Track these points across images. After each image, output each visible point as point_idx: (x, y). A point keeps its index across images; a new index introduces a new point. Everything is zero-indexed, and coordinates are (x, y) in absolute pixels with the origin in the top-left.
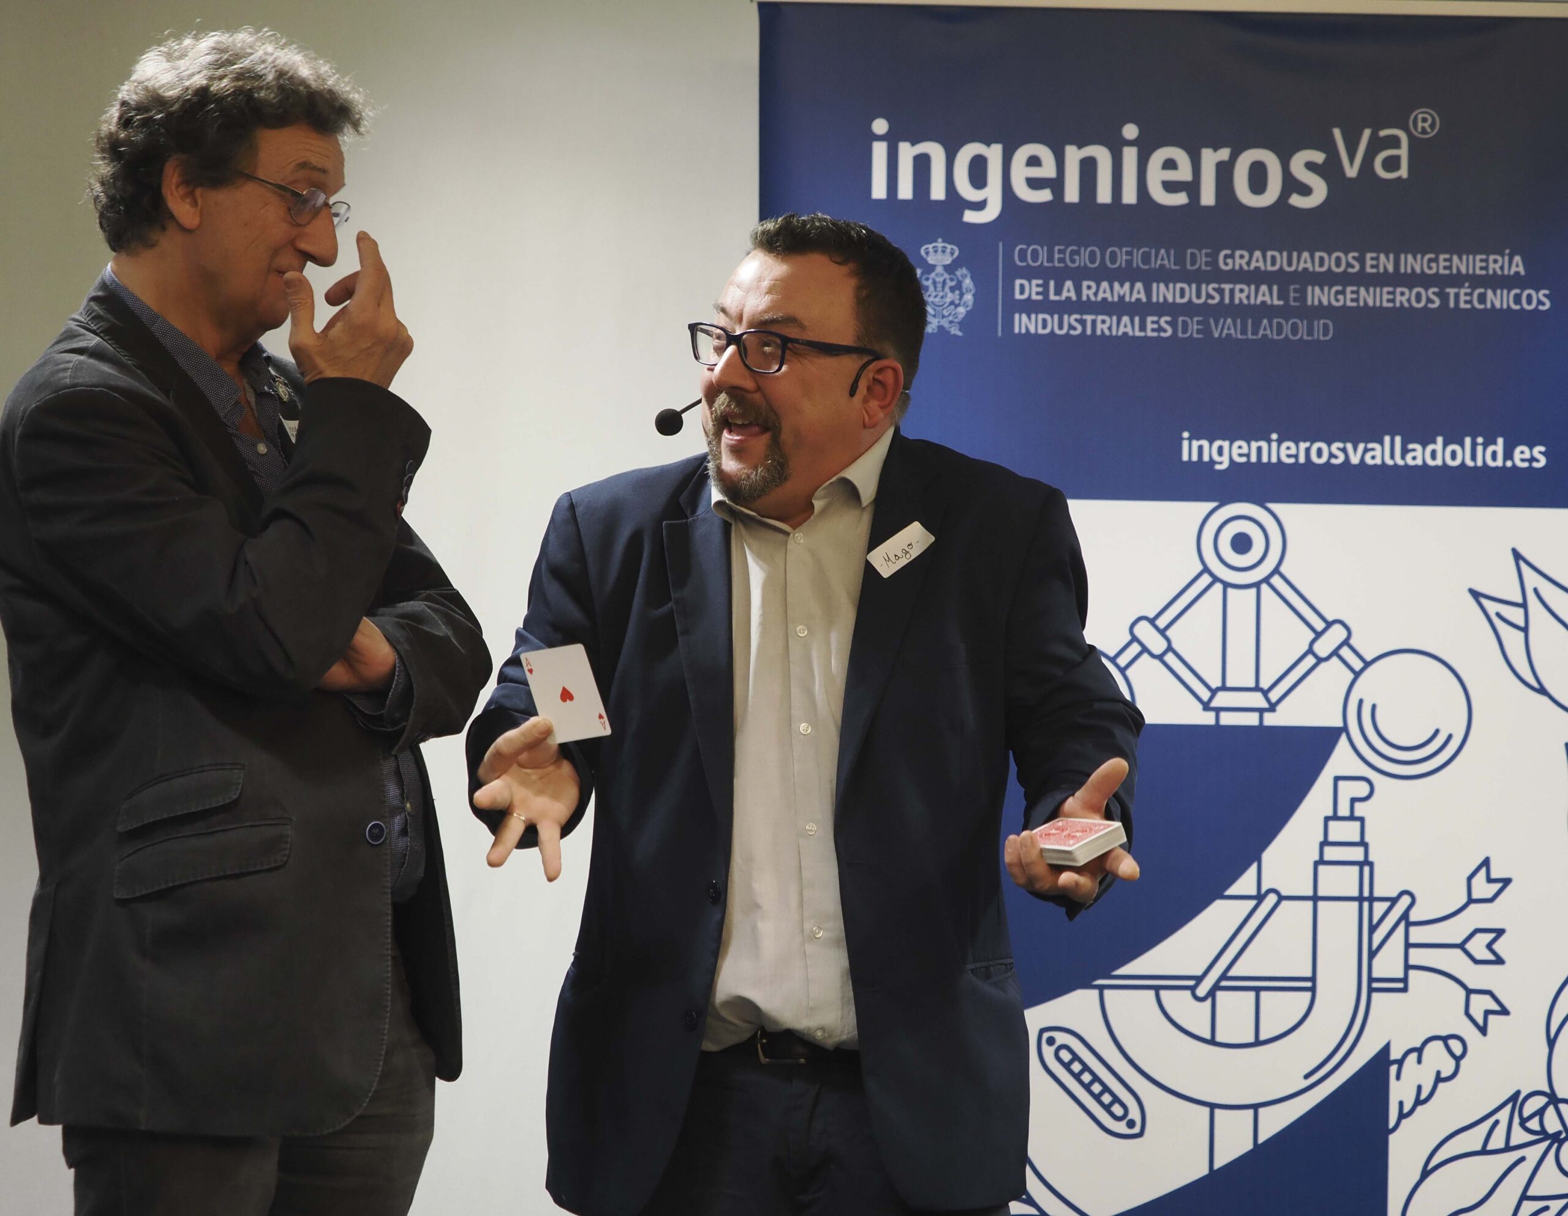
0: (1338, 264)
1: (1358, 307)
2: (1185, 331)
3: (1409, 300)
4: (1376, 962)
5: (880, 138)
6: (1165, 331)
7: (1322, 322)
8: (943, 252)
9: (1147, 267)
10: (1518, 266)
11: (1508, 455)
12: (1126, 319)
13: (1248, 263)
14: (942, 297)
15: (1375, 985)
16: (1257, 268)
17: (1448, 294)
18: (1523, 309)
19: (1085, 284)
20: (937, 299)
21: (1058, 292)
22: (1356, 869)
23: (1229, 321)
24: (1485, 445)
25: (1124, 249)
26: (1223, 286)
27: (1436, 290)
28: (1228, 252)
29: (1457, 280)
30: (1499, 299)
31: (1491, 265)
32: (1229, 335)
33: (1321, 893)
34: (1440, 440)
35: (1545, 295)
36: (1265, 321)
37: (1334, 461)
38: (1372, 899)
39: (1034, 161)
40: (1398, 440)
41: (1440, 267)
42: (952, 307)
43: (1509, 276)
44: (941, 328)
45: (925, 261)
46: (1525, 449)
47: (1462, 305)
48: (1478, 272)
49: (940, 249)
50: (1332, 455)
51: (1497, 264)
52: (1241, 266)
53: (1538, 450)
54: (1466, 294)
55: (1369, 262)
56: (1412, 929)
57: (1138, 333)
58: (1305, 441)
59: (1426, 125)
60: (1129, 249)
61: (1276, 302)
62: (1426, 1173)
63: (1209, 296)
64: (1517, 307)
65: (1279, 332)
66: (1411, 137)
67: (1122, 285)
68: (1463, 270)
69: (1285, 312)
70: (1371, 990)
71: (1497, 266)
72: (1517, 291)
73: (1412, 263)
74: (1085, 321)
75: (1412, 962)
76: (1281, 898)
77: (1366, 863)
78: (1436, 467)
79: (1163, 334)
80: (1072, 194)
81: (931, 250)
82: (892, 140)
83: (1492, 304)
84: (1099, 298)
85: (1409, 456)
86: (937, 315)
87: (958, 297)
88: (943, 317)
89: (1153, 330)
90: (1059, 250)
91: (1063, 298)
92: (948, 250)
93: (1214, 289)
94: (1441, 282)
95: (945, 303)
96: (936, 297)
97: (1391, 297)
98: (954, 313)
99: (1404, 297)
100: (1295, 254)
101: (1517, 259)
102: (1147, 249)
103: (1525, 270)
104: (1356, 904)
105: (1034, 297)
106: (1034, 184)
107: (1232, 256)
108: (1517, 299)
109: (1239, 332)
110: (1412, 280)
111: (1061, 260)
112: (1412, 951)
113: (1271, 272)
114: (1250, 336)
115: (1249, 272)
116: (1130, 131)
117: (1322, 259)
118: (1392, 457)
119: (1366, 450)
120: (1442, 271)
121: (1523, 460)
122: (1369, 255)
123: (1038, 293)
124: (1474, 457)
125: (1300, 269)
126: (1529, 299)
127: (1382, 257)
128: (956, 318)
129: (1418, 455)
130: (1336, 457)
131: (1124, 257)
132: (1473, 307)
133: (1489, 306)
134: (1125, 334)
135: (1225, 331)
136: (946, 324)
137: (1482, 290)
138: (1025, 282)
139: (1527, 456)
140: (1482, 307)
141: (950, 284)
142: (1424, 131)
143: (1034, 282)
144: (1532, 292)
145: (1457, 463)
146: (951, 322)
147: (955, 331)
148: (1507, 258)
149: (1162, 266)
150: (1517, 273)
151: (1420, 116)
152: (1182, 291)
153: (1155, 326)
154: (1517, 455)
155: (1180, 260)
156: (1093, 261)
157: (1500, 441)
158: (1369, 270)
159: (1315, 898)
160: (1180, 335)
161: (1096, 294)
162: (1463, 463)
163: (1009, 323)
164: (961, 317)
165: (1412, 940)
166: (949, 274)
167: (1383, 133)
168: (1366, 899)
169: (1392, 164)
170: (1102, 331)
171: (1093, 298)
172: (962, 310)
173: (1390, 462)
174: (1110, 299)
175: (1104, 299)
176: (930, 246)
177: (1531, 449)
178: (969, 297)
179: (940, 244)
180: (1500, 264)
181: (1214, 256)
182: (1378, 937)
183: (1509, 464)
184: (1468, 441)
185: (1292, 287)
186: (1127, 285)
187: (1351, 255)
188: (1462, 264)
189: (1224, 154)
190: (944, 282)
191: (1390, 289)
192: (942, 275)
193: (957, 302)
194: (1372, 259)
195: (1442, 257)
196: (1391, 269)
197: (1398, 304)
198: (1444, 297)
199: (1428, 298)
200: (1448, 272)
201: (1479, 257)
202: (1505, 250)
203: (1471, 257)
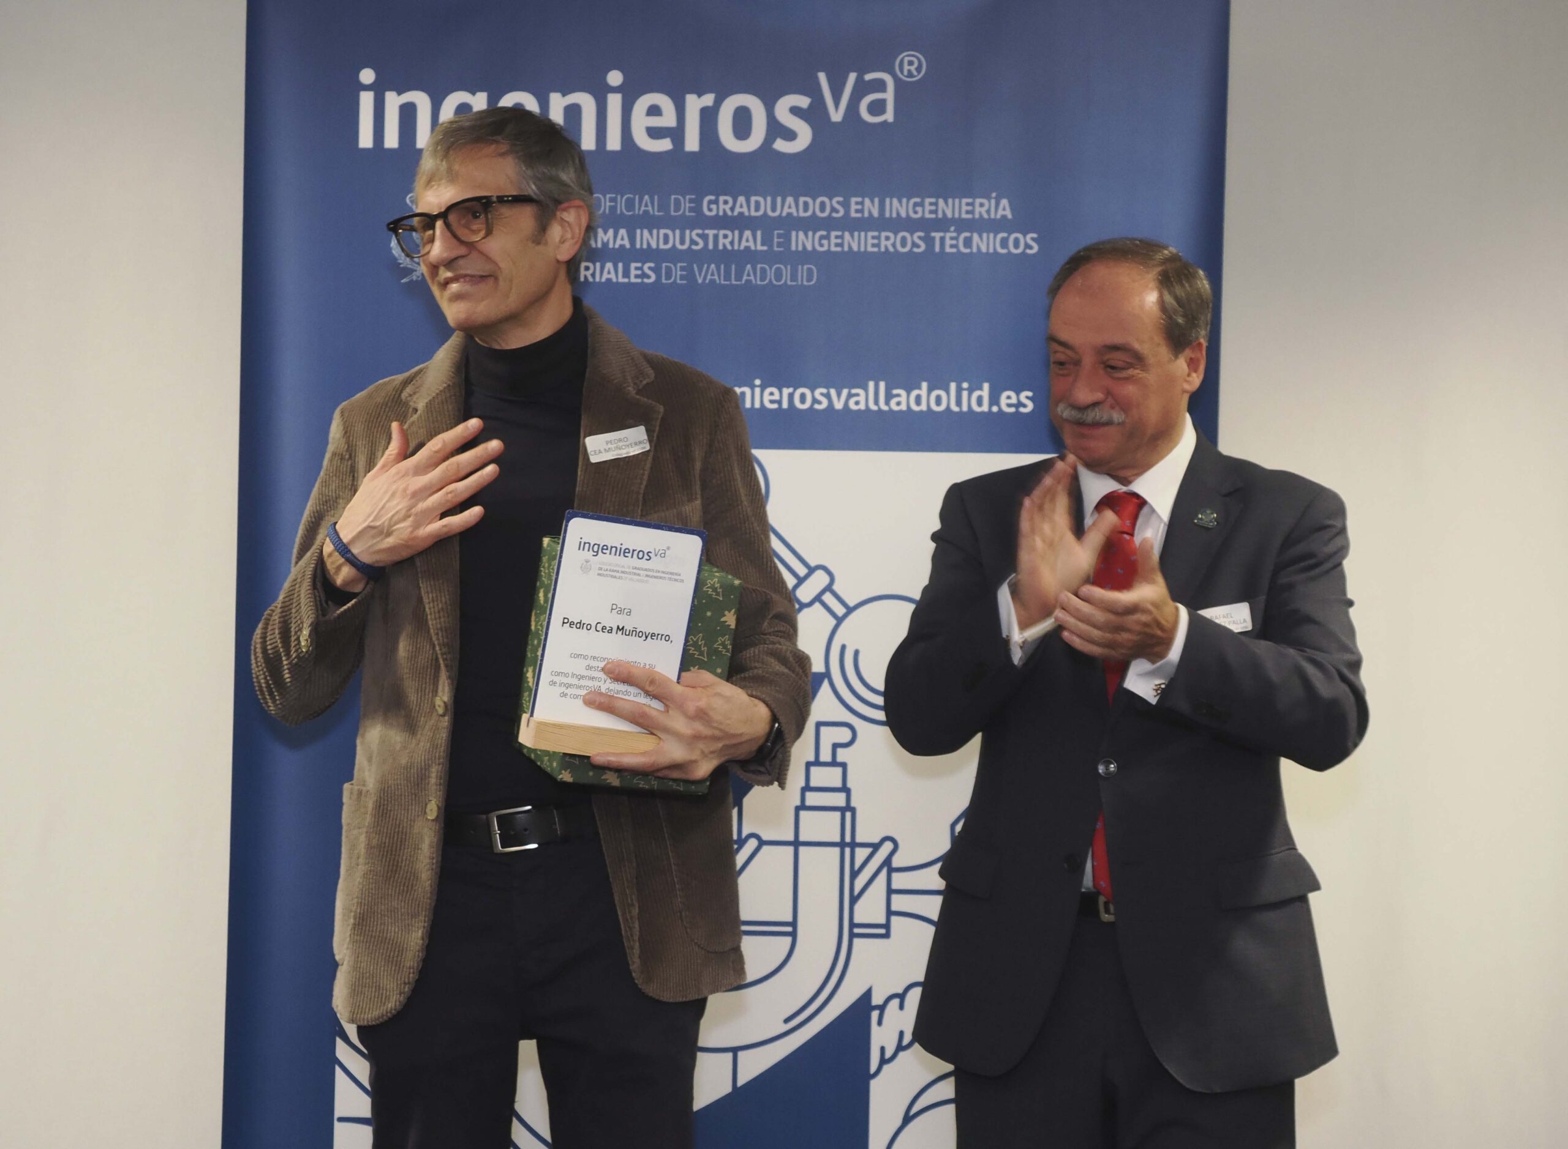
0: (823, 209)
1: (843, 252)
2: (668, 276)
3: (894, 245)
4: (857, 907)
5: (367, 88)
6: (648, 277)
7: (805, 267)
9: (630, 213)
10: (1005, 209)
11: (994, 399)
12: (609, 266)
13: (732, 209)
15: (856, 931)
16: (741, 214)
17: (934, 238)
18: (1010, 253)
22: (838, 814)
23: (713, 266)
24: (971, 391)
25: (608, 196)
26: (707, 232)
27: (922, 234)
28: (713, 198)
29: (942, 224)
30: (984, 243)
31: (978, 209)
32: (712, 281)
33: (802, 838)
34: (924, 385)
35: (1033, 239)
36: (749, 267)
37: (817, 406)
38: (854, 845)
40: (882, 385)
41: (926, 211)
43: (995, 219)
46: (1012, 394)
47: (948, 250)
48: (964, 216)
50: (815, 401)
51: (983, 207)
52: (724, 211)
53: (1025, 395)
54: (952, 238)
55: (853, 207)
56: (895, 875)
57: (621, 280)
58: (788, 387)
60: (614, 195)
61: (760, 248)
62: (908, 1119)
63: (693, 242)
64: (1004, 251)
65: (763, 279)
66: (897, 80)
67: (606, 232)
68: (949, 215)
69: (769, 257)
70: (852, 936)
71: (983, 210)
72: (1005, 235)
73: (898, 207)
75: (894, 908)
76: (762, 843)
77: (848, 809)
78: (921, 412)
79: (646, 280)
82: (379, 90)
83: (978, 248)
85: (893, 402)
89: (637, 276)
93: (698, 235)
94: (927, 226)
97: (876, 241)
99: (889, 241)
100: (779, 199)
101: (1004, 202)
102: (632, 196)
103: (1012, 210)
104: (837, 850)
107: (716, 202)
108: (1004, 243)
109: (722, 278)
110: (897, 225)
112: (894, 897)
113: (756, 217)
114: (734, 282)
115: (732, 217)
116: (615, 78)
117: (806, 204)
118: (876, 402)
119: (850, 396)
120: (927, 216)
121: (1009, 405)
122: (854, 200)
124: (959, 403)
125: (784, 214)
126: (1016, 244)
127: (867, 201)
129: (902, 401)
130: (820, 403)
131: (608, 204)
132: (959, 252)
133: (975, 250)
134: (609, 280)
135: (709, 277)
137: (967, 234)
139: (1014, 401)
140: (967, 251)
142: (910, 75)
144: (1019, 236)
145: (942, 408)
148: (993, 202)
149: (646, 212)
150: (1004, 217)
151: (906, 59)
152: (666, 237)
153: (639, 272)
154: (1003, 401)
155: (664, 206)
157: (986, 386)
158: (853, 214)
159: (796, 844)
160: (664, 281)
162: (948, 408)
165: (894, 886)
167: (868, 77)
168: (848, 845)
170: (586, 277)
173: (873, 407)
177: (1018, 394)
180: (986, 207)
181: (698, 202)
182: (860, 883)
183: (995, 409)
184: (953, 386)
185: (776, 232)
186: (611, 232)
187: (835, 200)
188: (949, 208)
189: (708, 100)
191: (876, 234)
194: (857, 203)
195: (928, 201)
196: (876, 214)
197: (883, 249)
198: (929, 241)
199: (914, 242)
200: (933, 216)
201: (965, 201)
202: (991, 192)
203: (957, 201)
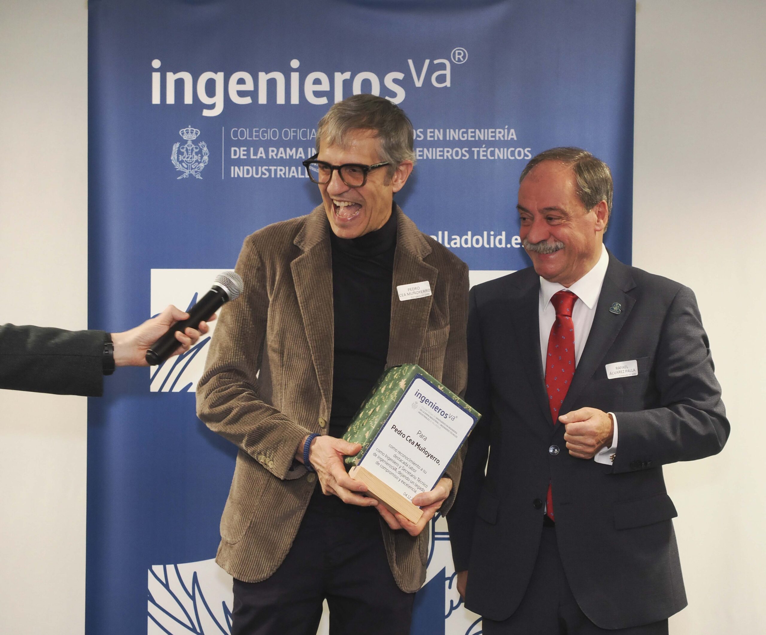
1: (423, 159)
3: (452, 155)
5: (156, 70)
8: (192, 133)
9: (305, 139)
10: (513, 135)
11: (508, 241)
12: (293, 168)
14: (191, 158)
15: (436, 536)
17: (474, 151)
18: (516, 159)
19: (270, 149)
20: (189, 159)
21: (255, 154)
24: (495, 236)
25: (292, 129)
27: (467, 149)
29: (478, 143)
30: (501, 154)
31: (498, 135)
34: (470, 233)
35: (528, 151)
39: (241, 81)
40: (446, 233)
41: (469, 136)
42: (197, 163)
43: (507, 140)
44: (191, 175)
45: (182, 138)
47: (481, 158)
48: (490, 139)
49: (190, 131)
51: (500, 134)
54: (483, 151)
55: (429, 134)
57: (300, 176)
59: (460, 57)
60: (295, 130)
64: (513, 158)
66: (452, 64)
67: (291, 150)
68: (482, 138)
71: (501, 135)
72: (513, 149)
73: (453, 134)
74: (271, 170)
78: (468, 248)
80: (263, 99)
81: (185, 132)
82: (163, 71)
83: (498, 156)
84: (278, 157)
85: (452, 243)
86: (189, 169)
87: (200, 158)
88: (192, 169)
90: (255, 130)
91: (258, 157)
92: (195, 132)
94: (471, 145)
95: (193, 161)
96: (188, 158)
97: (442, 153)
98: (197, 166)
99: (449, 153)
101: (512, 131)
102: (305, 129)
103: (516, 135)
105: (242, 157)
106: (241, 94)
108: (513, 153)
110: (453, 144)
111: (256, 136)
116: (295, 63)
120: (470, 139)
121: (516, 244)
122: (429, 130)
123: (244, 155)
124: (489, 243)
126: (519, 153)
127: (436, 131)
128: (198, 170)
129: (457, 242)
131: (292, 134)
132: (488, 159)
133: (496, 158)
134: (293, 176)
136: (194, 174)
137: (493, 149)
138: (237, 149)
140: (493, 158)
141: (195, 150)
142: (459, 60)
143: (242, 149)
144: (521, 150)
145: (480, 246)
146: (196, 172)
147: (198, 177)
148: (506, 130)
150: (512, 139)
154: (513, 241)
156: (275, 136)
157: (504, 233)
158: (429, 139)
161: (277, 155)
162: (483, 246)
163: (228, 172)
164: (202, 169)
166: (195, 146)
167: (436, 62)
169: (441, 79)
170: (280, 175)
171: (275, 157)
172: (202, 165)
174: (285, 157)
175: (281, 157)
176: (185, 130)
178: (206, 158)
179: (190, 129)
180: (502, 134)
184: (485, 233)
186: (294, 150)
187: (419, 130)
188: (482, 135)
189: (347, 75)
190: (192, 150)
191: (441, 149)
192: (191, 146)
193: (199, 160)
194: (431, 132)
195: (470, 130)
196: (441, 138)
197: (445, 158)
198: (471, 153)
199: (463, 153)
200: (473, 139)
201: (490, 130)
202: (505, 126)
203: (486, 130)
